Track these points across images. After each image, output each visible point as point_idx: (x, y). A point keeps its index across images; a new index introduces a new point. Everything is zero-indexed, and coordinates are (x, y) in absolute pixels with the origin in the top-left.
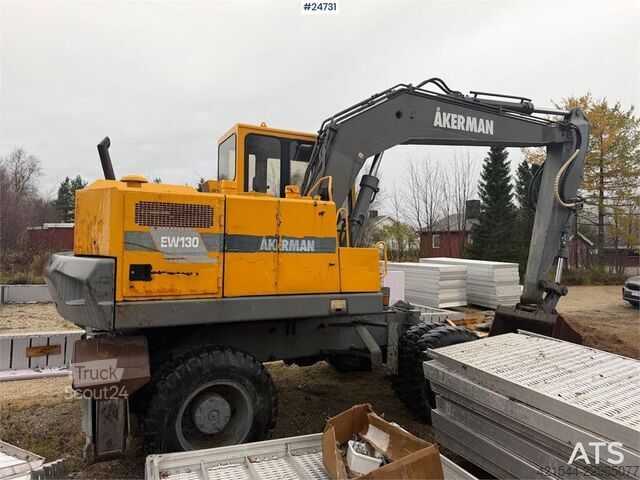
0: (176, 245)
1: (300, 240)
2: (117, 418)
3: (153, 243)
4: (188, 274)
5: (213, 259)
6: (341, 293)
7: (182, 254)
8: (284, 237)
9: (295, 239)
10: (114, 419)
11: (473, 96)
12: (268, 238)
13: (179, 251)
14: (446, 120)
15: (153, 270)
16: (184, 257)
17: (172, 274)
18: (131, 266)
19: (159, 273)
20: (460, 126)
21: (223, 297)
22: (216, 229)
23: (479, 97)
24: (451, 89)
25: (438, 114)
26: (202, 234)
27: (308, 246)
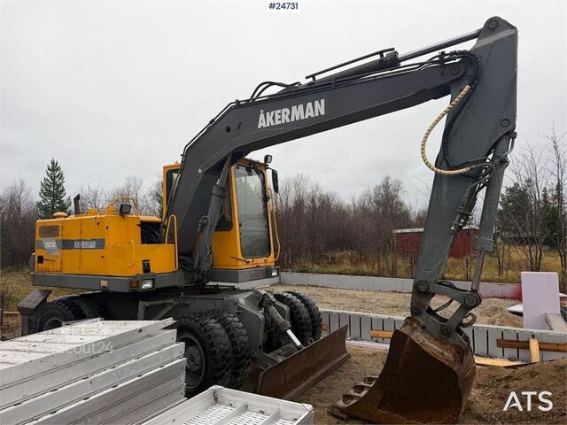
0: (49, 246)
1: (90, 241)
3: (43, 246)
4: (52, 261)
5: (58, 253)
9: (87, 240)
11: (311, 79)
12: (77, 240)
13: (50, 249)
14: (269, 118)
16: (51, 252)
17: (48, 260)
18: (38, 256)
19: (44, 260)
20: (285, 118)
21: (62, 274)
22: (60, 238)
23: (317, 78)
24: (288, 84)
25: (262, 116)
26: (57, 241)
27: (93, 245)
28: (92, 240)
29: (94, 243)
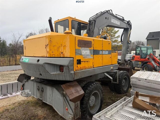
0: (85, 53)
1: (106, 51)
2: (78, 107)
3: (81, 53)
4: (87, 62)
6: (112, 65)
7: (86, 56)
8: (103, 50)
9: (105, 51)
10: (78, 108)
11: (116, 15)
12: (101, 50)
13: (86, 55)
14: (113, 21)
15: (81, 61)
16: (87, 56)
17: (84, 62)
18: (77, 60)
19: (82, 62)
20: (115, 22)
21: (94, 68)
22: (92, 48)
25: (112, 19)
26: (90, 50)
27: (107, 53)
28: (107, 50)
29: (107, 52)
